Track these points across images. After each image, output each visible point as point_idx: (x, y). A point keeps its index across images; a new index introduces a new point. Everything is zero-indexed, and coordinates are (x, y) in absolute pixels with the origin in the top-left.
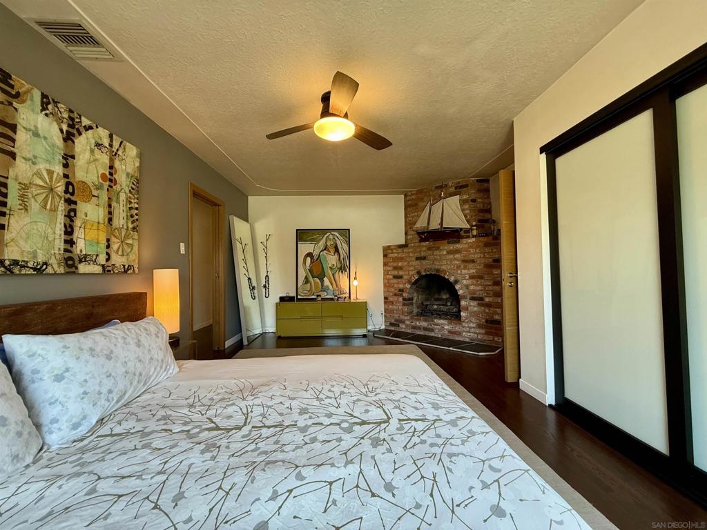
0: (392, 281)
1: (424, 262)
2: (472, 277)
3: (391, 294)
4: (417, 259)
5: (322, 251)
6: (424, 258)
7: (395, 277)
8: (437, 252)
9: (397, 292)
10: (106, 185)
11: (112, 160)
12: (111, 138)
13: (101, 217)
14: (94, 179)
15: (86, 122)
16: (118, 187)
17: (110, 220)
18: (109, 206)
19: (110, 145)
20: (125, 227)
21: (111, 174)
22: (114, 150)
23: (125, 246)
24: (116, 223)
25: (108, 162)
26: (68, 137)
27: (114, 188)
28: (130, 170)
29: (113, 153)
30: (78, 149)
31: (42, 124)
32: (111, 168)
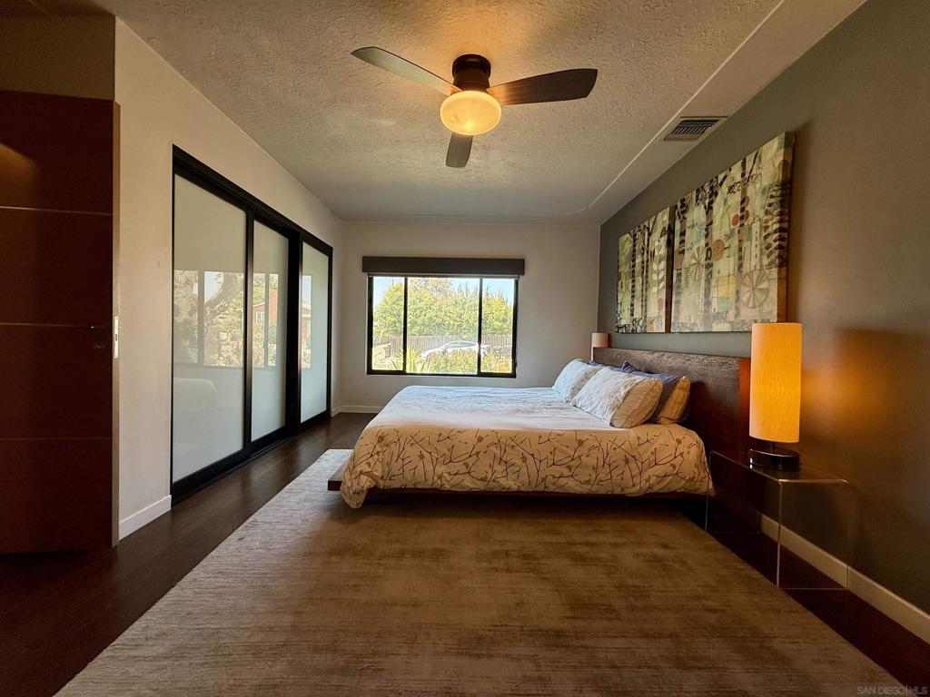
10: (737, 228)
11: (744, 192)
12: (744, 165)
13: (731, 268)
14: (726, 230)
15: (721, 177)
16: (751, 218)
17: (740, 266)
18: (740, 250)
19: (743, 175)
20: (758, 268)
21: (743, 210)
22: (747, 176)
23: (758, 295)
24: (746, 268)
25: (740, 200)
26: (709, 209)
27: (746, 224)
28: (766, 183)
29: (746, 179)
30: (714, 212)
31: (697, 214)
32: (742, 202)
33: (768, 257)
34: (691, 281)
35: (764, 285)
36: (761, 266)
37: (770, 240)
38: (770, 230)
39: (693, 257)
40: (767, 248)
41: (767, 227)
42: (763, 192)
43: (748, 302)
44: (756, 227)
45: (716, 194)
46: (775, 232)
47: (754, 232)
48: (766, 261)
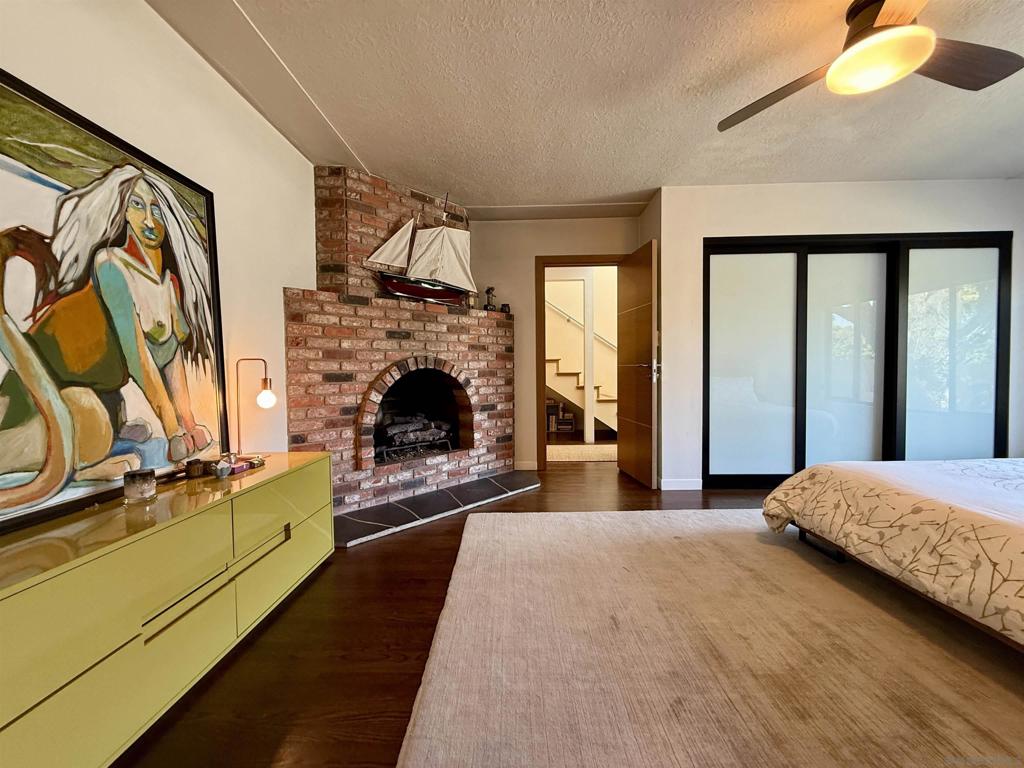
0: (320, 390)
1: (405, 344)
2: (482, 374)
3: (319, 424)
4: (391, 335)
5: (103, 245)
6: (407, 335)
7: (329, 378)
8: (431, 327)
9: (336, 416)
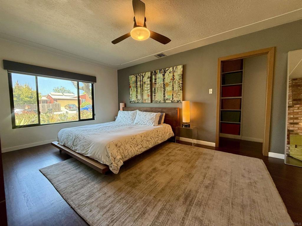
10: (172, 81)
11: (173, 74)
12: (173, 68)
13: (171, 89)
14: (169, 81)
15: (167, 69)
16: (175, 80)
17: (173, 89)
18: (173, 86)
19: (173, 70)
20: (177, 90)
21: (173, 78)
22: (174, 71)
23: (178, 95)
24: (174, 90)
25: (172, 75)
26: (164, 75)
27: (174, 81)
28: (179, 73)
29: (174, 72)
30: (165, 76)
31: (160, 76)
32: (173, 76)
33: (180, 88)
34: (159, 91)
35: (179, 94)
36: (178, 90)
37: (180, 85)
38: (180, 83)
39: (159, 85)
40: (180, 86)
41: (179, 82)
42: (178, 75)
43: (175, 97)
44: (177, 82)
45: (166, 72)
46: (181, 83)
47: (176, 83)
48: (179, 89)
